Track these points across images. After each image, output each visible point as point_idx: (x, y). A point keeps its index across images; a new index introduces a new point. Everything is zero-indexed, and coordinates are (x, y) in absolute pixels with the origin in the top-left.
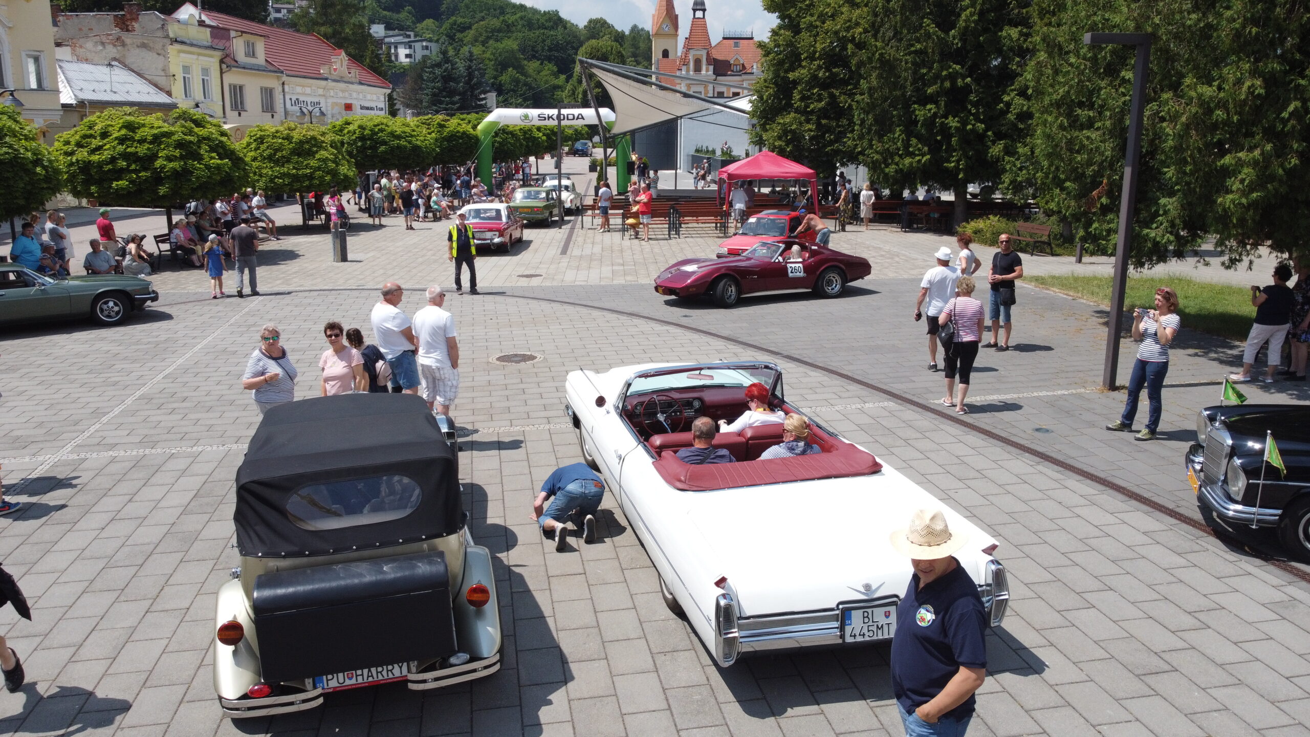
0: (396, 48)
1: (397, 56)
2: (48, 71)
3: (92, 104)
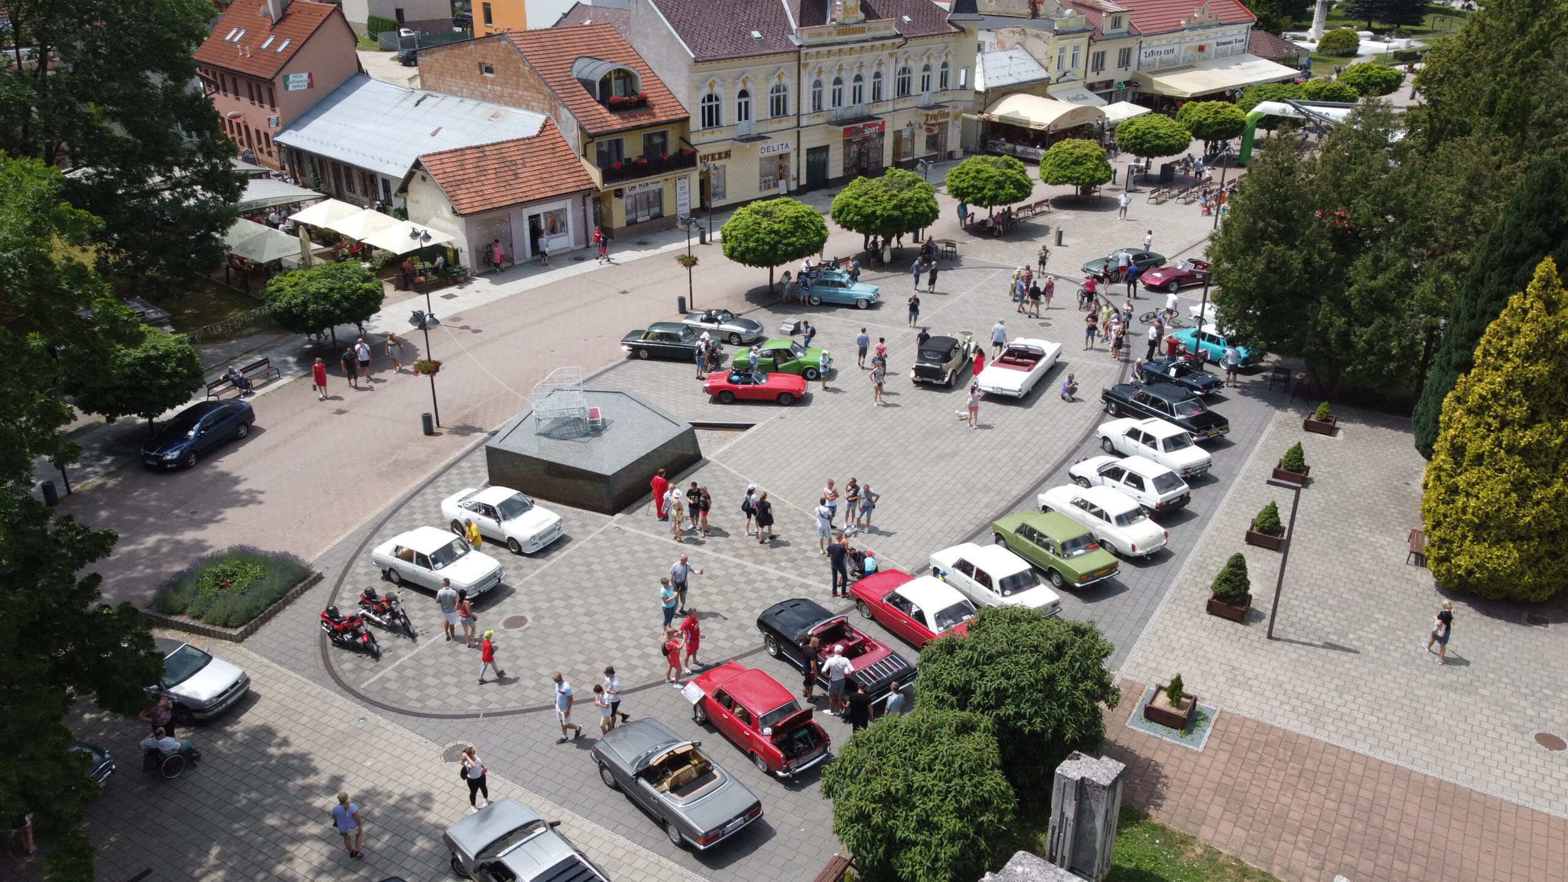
2: (971, 76)
3: (995, 89)
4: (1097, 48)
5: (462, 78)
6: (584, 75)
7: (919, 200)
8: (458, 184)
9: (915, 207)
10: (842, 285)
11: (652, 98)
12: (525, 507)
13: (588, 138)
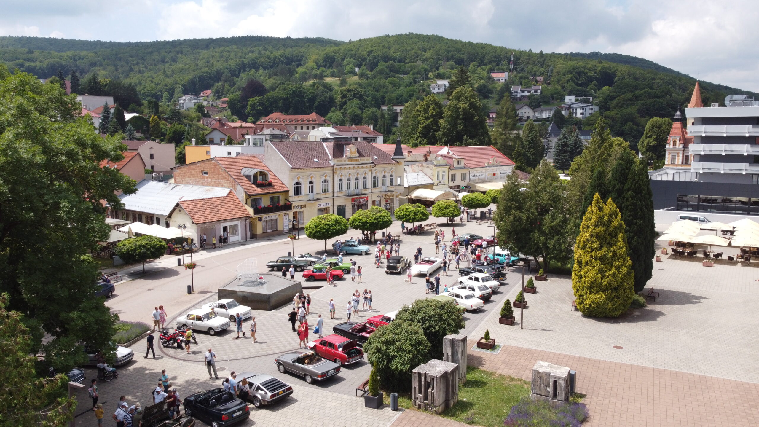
0: (576, 109)
1: (576, 113)
2: (402, 180)
3: (412, 186)
4: (452, 172)
5: (193, 177)
6: (246, 173)
7: (384, 216)
8: (195, 212)
9: (383, 219)
10: (355, 246)
11: (274, 183)
12: (236, 306)
13: (248, 196)
